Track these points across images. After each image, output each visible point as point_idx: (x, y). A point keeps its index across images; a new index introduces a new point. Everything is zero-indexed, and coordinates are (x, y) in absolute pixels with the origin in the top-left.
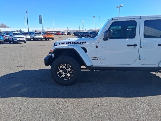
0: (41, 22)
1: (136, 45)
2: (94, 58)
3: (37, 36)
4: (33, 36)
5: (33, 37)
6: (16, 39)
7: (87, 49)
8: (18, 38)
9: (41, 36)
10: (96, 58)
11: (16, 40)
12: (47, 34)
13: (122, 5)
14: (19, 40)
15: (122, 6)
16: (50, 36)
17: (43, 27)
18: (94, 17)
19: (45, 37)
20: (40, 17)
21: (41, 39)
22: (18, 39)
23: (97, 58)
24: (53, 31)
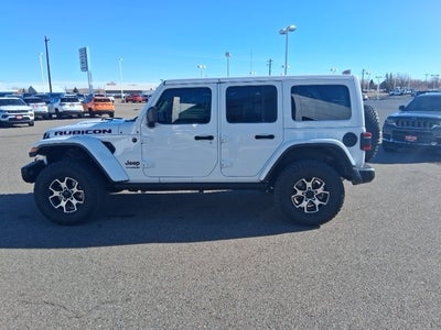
0: (85, 68)
1: (211, 138)
2: (131, 163)
3: (68, 107)
4: (56, 105)
5: (57, 110)
6: (6, 116)
7: (115, 144)
8: (12, 112)
9: (78, 107)
10: (134, 163)
11: (7, 119)
12: (96, 100)
13: (292, 27)
14: (15, 119)
15: (292, 30)
16: (102, 107)
17: (90, 79)
18: (227, 54)
19: (90, 109)
20: (83, 52)
21: (80, 115)
22: (12, 116)
23: (138, 163)
24: (120, 92)
